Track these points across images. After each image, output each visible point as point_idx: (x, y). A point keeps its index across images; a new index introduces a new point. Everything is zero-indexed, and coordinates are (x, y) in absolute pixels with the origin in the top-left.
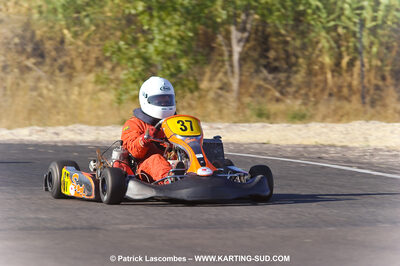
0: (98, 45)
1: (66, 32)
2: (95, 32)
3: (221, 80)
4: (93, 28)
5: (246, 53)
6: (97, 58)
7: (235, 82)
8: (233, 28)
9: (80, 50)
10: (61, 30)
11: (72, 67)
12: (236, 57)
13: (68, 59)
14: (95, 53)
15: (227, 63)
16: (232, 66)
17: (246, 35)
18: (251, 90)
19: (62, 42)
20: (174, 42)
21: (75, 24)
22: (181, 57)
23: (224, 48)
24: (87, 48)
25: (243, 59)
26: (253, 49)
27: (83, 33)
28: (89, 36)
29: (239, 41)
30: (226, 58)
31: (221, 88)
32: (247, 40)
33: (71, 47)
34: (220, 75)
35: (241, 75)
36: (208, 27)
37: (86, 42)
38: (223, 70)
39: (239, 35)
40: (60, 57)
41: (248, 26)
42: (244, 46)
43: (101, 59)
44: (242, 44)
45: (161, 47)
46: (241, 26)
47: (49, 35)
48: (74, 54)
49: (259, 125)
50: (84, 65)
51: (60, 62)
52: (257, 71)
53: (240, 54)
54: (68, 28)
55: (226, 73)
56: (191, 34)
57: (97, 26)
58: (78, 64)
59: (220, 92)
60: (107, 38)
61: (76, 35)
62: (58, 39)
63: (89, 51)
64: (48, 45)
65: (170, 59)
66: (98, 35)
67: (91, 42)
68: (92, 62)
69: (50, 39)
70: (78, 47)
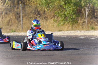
0: (53, 12)
1: (46, 9)
2: (53, 9)
3: (83, 20)
4: (52, 8)
5: (89, 14)
6: (53, 15)
7: (86, 21)
8: (86, 8)
9: (49, 14)
10: (44, 9)
11: (47, 17)
12: (87, 15)
13: (46, 16)
14: (53, 14)
15: (85, 16)
16: (86, 17)
17: (89, 9)
18: (91, 23)
19: (45, 11)
20: (72, 11)
21: (48, 7)
22: (73, 15)
23: (84, 13)
24: (51, 13)
25: (88, 15)
26: (91, 13)
27: (50, 10)
28: (51, 10)
29: (88, 11)
30: (84, 15)
31: (83, 22)
32: (90, 11)
33: (47, 13)
34: (83, 19)
35: (88, 19)
36: (80, 7)
37: (51, 12)
38: (84, 18)
39: (88, 9)
40: (44, 15)
41: (90, 7)
42: (89, 12)
43: (54, 15)
44: (88, 12)
45: (68, 13)
46: (88, 7)
47: (41, 10)
48: (47, 14)
49: (92, 31)
50: (50, 17)
51: (44, 16)
52: (92, 18)
53: (88, 14)
54: (46, 8)
55: (84, 19)
56: (76, 9)
57: (53, 7)
58: (49, 17)
59: (83, 23)
60: (56, 10)
61: (48, 10)
62: (44, 11)
63: (51, 14)
64: (41, 12)
65: (71, 15)
66: (53, 10)
67: (52, 11)
68: (52, 16)
69: (42, 11)
70: (48, 13)
